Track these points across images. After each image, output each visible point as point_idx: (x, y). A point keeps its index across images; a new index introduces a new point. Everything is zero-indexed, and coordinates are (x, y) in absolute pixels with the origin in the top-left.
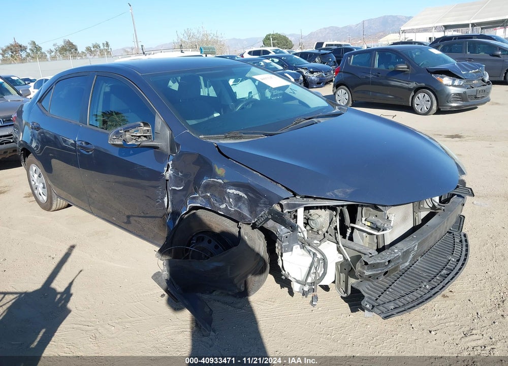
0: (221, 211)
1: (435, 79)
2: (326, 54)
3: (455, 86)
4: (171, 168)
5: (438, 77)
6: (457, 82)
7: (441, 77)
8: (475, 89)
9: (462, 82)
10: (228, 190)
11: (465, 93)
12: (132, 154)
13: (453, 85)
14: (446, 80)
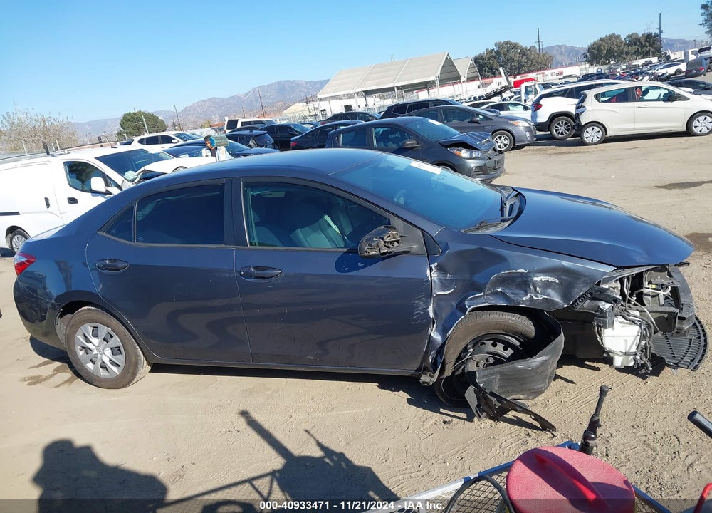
0: (523, 304)
1: (451, 152)
2: (261, 135)
3: (474, 159)
4: (434, 271)
5: (455, 151)
6: (475, 154)
7: (458, 150)
8: (493, 160)
9: (480, 154)
10: (535, 279)
11: (485, 165)
12: (362, 268)
13: (471, 158)
14: (464, 153)
